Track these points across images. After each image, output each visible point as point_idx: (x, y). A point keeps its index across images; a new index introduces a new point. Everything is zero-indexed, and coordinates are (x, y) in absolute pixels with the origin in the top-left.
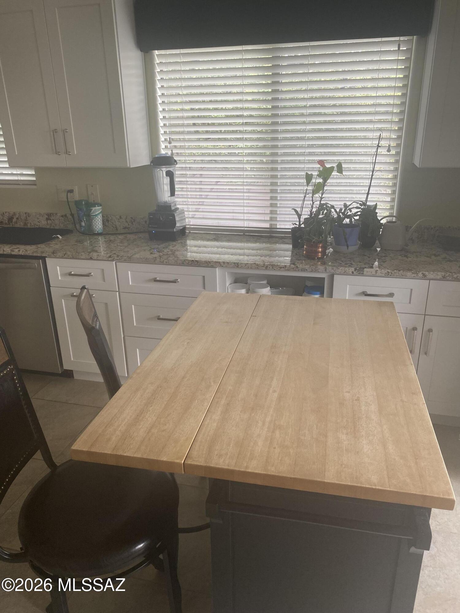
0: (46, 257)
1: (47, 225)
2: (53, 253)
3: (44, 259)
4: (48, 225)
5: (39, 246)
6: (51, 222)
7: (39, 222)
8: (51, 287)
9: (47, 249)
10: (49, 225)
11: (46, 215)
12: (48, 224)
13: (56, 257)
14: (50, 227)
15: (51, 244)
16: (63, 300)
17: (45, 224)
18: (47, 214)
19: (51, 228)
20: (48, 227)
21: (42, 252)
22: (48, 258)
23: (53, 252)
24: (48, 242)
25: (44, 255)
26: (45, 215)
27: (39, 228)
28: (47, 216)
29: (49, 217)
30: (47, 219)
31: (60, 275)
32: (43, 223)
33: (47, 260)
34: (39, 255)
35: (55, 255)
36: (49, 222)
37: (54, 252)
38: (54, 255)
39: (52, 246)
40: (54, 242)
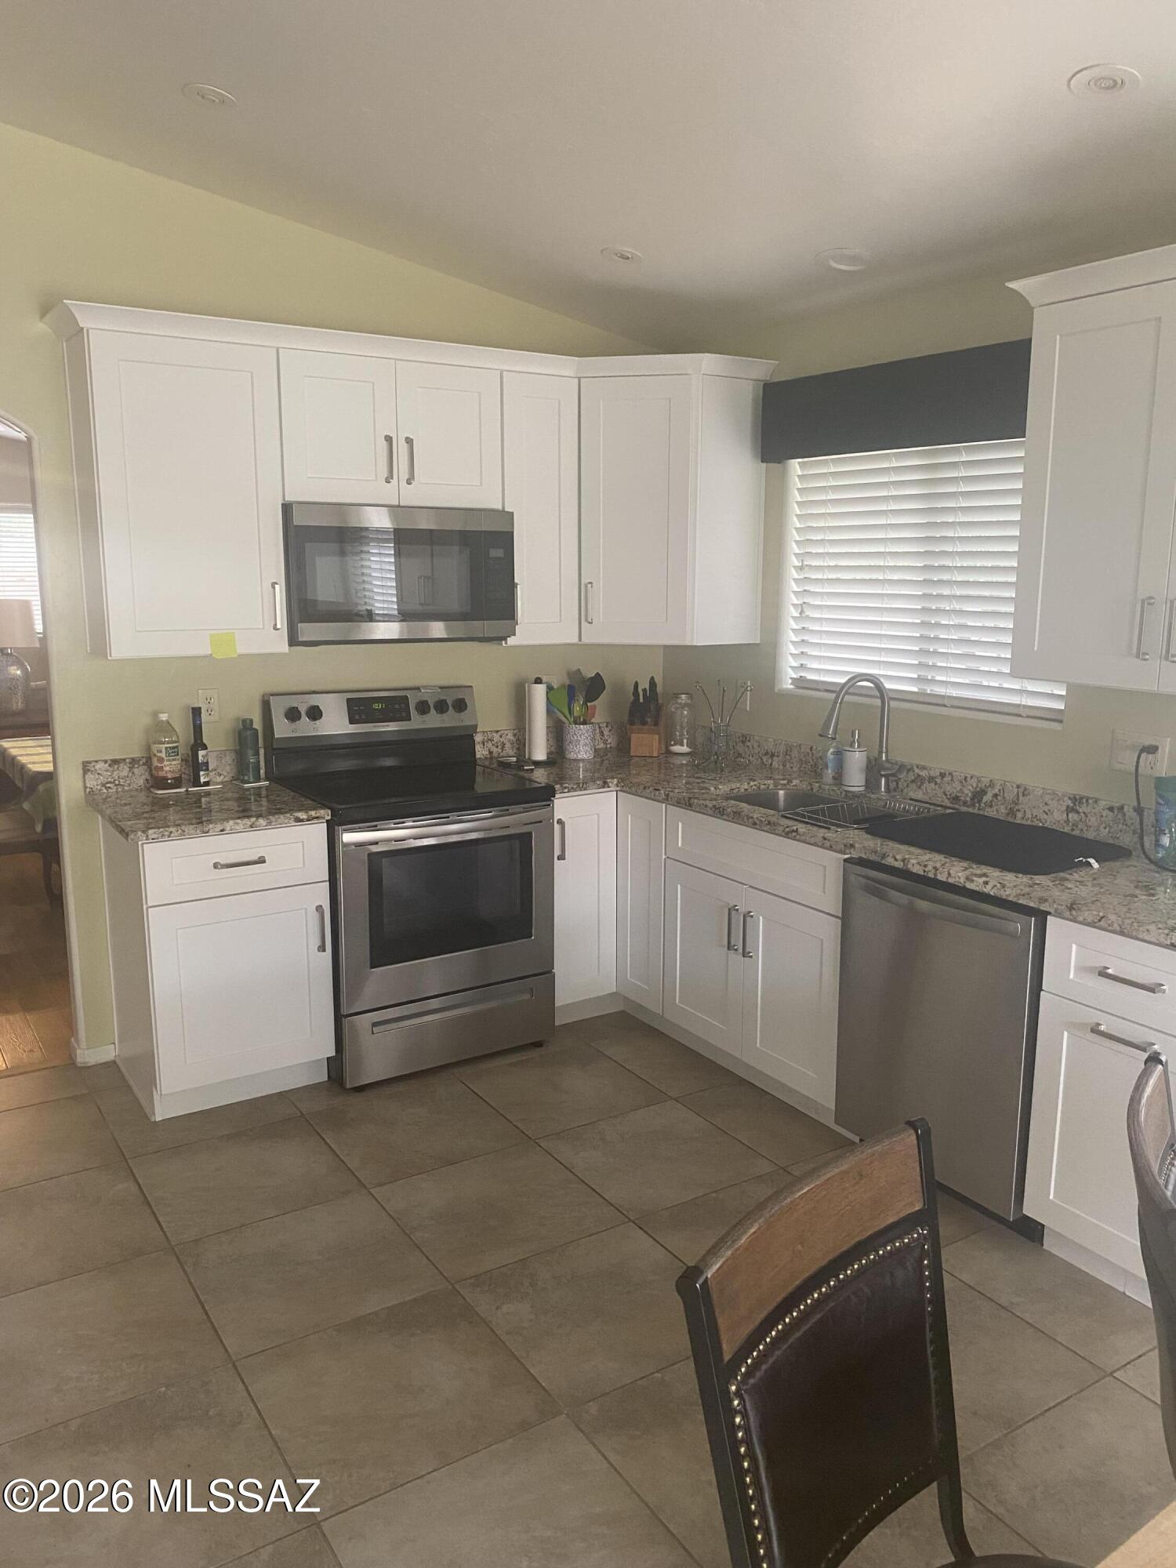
0: (1050, 913)
1: (1065, 824)
2: (1071, 908)
3: (1042, 917)
4: (1068, 824)
5: (1038, 879)
6: (1077, 819)
7: (1047, 814)
8: (1042, 992)
9: (1056, 893)
10: (1070, 824)
11: (1069, 798)
12: (1067, 821)
13: (1074, 920)
14: (1072, 830)
15: (1067, 880)
16: (1066, 1033)
17: (1059, 821)
18: (1072, 796)
19: (1074, 833)
20: (1067, 829)
21: (1043, 900)
22: (1054, 916)
23: (1072, 905)
24: (1062, 874)
25: (1044, 907)
26: (1066, 798)
27: (1044, 828)
28: (1070, 803)
29: (1075, 804)
30: (1069, 810)
31: (1075, 967)
32: (1056, 818)
33: (1051, 921)
34: (1032, 904)
35: (1074, 913)
36: (1073, 816)
37: (1074, 906)
38: (1072, 911)
39: (1069, 886)
40: (1076, 876)
